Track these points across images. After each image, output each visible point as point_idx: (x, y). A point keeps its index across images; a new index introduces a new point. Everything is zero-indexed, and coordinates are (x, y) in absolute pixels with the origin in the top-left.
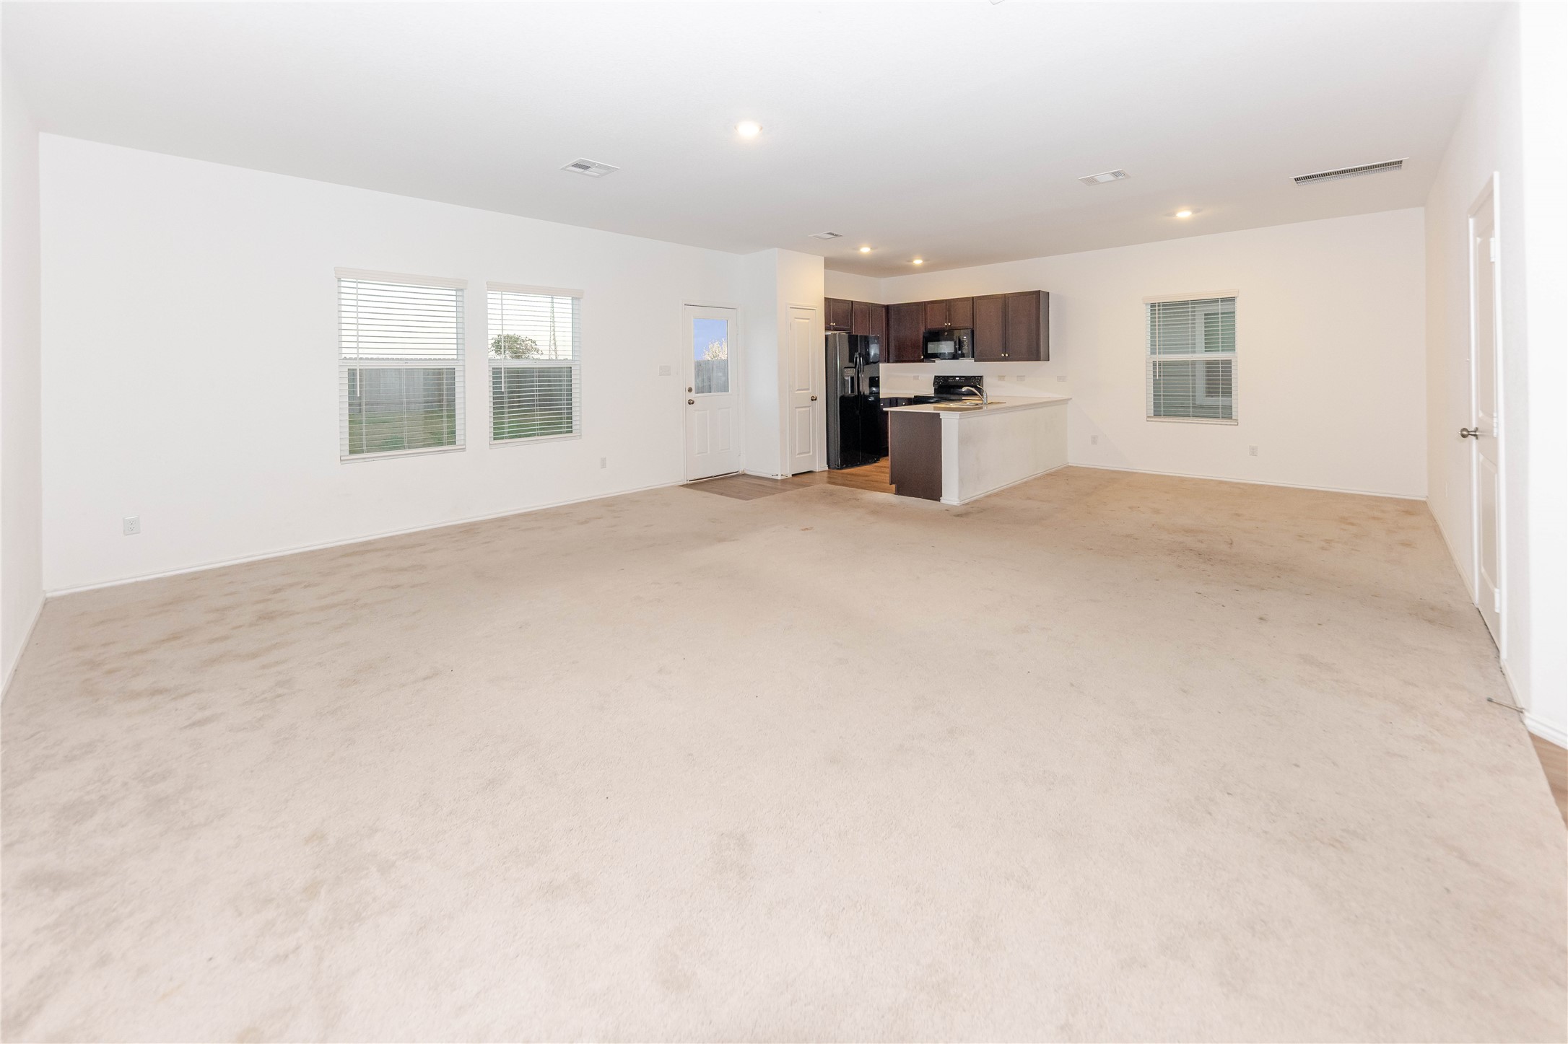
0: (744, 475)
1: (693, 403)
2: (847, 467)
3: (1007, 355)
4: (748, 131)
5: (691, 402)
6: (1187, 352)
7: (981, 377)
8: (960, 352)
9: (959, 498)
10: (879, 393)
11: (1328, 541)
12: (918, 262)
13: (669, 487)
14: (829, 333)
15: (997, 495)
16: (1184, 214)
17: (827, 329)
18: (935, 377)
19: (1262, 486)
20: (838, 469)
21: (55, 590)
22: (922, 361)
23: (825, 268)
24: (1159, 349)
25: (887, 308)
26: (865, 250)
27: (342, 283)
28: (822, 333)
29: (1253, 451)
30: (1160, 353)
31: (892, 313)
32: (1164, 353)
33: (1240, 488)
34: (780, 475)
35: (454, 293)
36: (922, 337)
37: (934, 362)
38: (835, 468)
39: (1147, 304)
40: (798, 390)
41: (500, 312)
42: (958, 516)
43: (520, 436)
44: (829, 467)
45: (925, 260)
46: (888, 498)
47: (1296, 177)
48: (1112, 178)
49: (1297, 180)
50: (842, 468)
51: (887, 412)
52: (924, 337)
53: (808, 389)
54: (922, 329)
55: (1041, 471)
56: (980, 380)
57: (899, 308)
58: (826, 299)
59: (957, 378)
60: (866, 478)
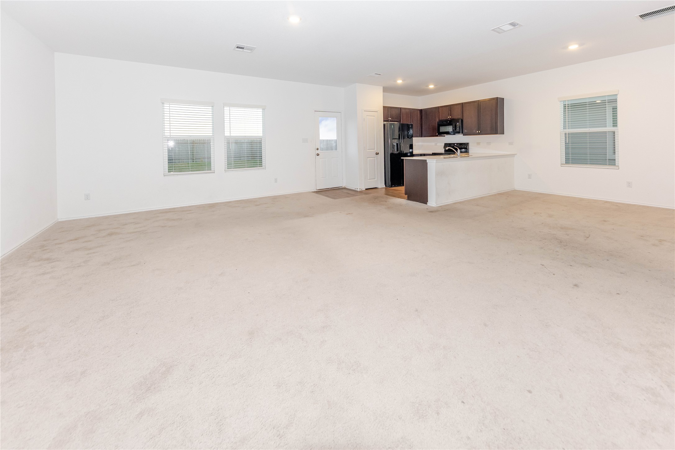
0: (345, 188)
1: (319, 155)
2: (395, 186)
3: (479, 132)
4: (294, 20)
5: (318, 155)
6: (586, 128)
7: (468, 143)
8: (455, 131)
9: (436, 203)
10: (412, 152)
11: (660, 241)
12: (431, 86)
13: (308, 192)
14: (385, 123)
15: (460, 203)
16: (573, 47)
17: (384, 121)
18: (445, 144)
19: (634, 205)
20: (390, 187)
21: (62, 219)
22: (437, 136)
23: (383, 92)
24: (568, 126)
25: (421, 111)
26: (400, 82)
27: (165, 105)
28: (382, 123)
29: (629, 185)
30: (568, 128)
31: (423, 113)
32: (571, 128)
33: (617, 206)
34: (359, 189)
35: (211, 108)
36: (437, 124)
37: (445, 136)
38: (388, 187)
39: (561, 101)
40: (368, 150)
41: (229, 115)
42: (431, 212)
43: (240, 168)
44: (386, 186)
45: (435, 85)
46: (404, 201)
47: (640, 14)
48: (511, 27)
49: (642, 16)
50: (391, 187)
51: (403, 159)
52: (438, 124)
53: (374, 149)
54: (437, 120)
55: (494, 192)
56: (467, 145)
57: (426, 110)
58: (384, 107)
59: (456, 144)
60: (399, 192)
